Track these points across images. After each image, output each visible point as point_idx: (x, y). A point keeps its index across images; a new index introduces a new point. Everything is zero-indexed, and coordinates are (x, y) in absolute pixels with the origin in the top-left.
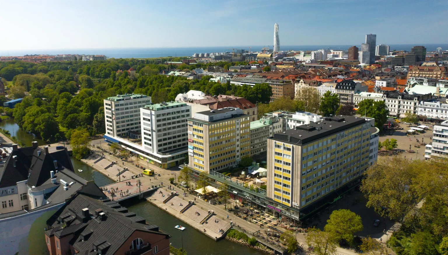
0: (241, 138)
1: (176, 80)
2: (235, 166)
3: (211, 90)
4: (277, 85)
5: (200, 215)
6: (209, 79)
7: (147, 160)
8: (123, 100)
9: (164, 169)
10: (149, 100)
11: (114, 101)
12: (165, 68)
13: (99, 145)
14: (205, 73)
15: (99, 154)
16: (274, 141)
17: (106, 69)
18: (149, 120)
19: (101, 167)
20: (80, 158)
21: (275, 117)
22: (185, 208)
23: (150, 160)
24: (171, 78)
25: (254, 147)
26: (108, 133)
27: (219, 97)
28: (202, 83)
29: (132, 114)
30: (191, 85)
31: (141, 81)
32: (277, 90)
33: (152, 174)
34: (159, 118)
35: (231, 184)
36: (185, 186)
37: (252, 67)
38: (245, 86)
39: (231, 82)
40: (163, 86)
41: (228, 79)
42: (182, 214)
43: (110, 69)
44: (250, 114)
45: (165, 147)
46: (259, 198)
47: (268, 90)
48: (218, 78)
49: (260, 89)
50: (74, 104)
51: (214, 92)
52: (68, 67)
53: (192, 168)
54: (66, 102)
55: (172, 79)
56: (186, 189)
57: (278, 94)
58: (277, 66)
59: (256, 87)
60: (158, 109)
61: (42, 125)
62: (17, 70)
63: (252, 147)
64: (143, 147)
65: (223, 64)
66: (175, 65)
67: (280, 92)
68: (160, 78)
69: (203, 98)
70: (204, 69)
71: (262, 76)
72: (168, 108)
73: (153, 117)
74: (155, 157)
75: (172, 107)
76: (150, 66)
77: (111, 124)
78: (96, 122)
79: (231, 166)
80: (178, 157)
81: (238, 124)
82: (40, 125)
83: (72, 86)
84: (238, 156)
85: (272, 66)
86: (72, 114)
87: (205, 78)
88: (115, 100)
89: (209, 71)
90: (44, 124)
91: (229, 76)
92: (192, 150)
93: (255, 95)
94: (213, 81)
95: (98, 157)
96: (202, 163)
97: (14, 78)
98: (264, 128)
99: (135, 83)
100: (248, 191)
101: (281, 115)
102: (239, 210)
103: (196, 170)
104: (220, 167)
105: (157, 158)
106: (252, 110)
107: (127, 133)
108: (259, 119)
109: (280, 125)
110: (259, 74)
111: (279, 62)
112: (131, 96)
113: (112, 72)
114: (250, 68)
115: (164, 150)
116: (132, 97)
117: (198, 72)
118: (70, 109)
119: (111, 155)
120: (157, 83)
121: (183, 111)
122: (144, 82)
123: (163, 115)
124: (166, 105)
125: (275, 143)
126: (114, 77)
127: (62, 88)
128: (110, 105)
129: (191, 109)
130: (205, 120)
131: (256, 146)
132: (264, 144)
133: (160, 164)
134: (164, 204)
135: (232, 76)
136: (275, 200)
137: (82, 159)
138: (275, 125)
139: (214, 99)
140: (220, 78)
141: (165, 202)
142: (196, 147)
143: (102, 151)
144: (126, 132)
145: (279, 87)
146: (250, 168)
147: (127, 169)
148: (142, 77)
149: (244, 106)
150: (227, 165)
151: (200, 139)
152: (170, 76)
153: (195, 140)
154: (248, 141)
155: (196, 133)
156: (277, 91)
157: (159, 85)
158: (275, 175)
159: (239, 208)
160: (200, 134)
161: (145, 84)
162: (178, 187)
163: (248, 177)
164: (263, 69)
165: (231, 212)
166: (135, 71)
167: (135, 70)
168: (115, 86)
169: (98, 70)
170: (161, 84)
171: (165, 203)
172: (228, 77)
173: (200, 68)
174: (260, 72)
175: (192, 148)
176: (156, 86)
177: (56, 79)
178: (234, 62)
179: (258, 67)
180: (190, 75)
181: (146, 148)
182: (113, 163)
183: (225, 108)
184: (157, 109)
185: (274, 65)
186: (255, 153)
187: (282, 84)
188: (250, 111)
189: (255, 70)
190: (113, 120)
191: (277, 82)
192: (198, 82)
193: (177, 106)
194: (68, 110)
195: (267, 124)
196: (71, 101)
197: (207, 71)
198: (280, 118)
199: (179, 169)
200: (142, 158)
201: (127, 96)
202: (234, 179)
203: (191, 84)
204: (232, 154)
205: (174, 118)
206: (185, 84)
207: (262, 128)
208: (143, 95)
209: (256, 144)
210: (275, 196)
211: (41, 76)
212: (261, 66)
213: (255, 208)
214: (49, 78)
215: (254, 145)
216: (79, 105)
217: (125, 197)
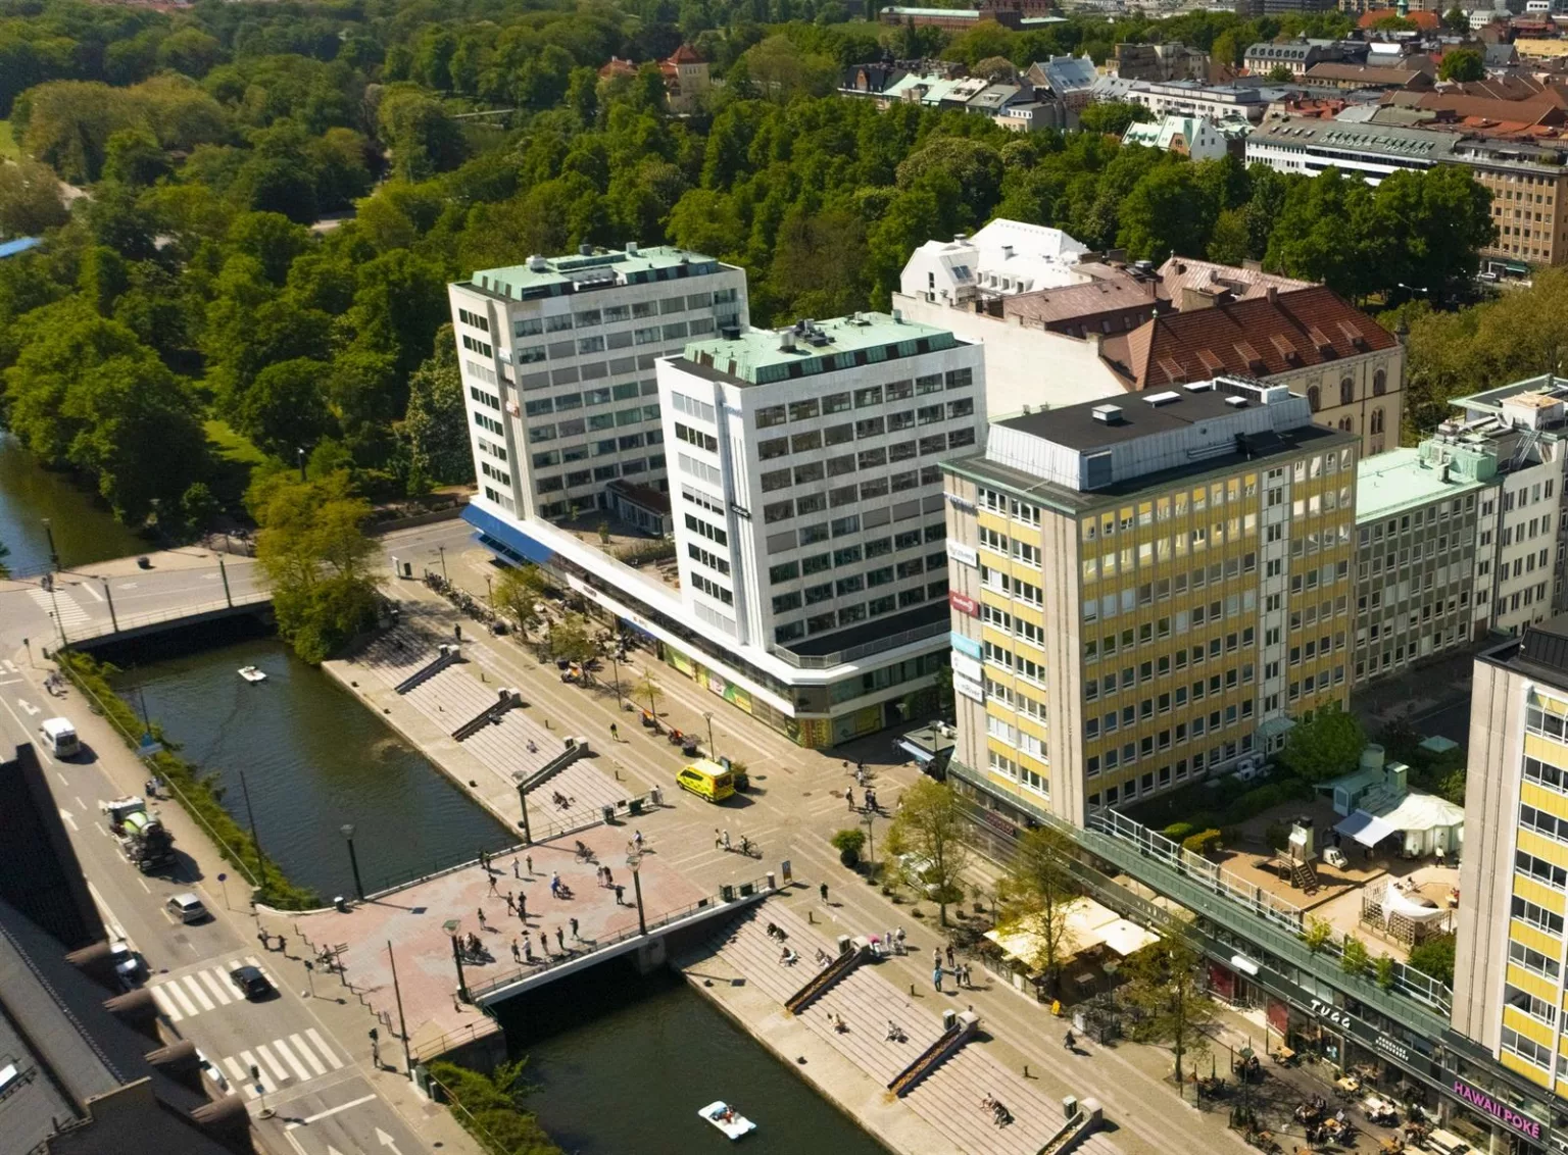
0: (1295, 583)
1: (928, 131)
2: (1251, 770)
3: (1127, 203)
4: (1520, 175)
5: (1009, 1120)
6: (1121, 127)
7: (714, 685)
8: (566, 289)
9: (813, 753)
10: (733, 291)
11: (506, 297)
12: (875, 53)
13: (437, 571)
14: (1105, 82)
15: (433, 626)
16: (1527, 683)
17: (539, 51)
18: (710, 444)
19: (435, 718)
20: (320, 652)
21: (1516, 427)
22: (918, 1062)
23: (730, 685)
24: (903, 114)
25: (1374, 632)
26: (490, 494)
27: (1165, 270)
28: (1078, 152)
29: (624, 379)
30: (1014, 168)
31: (724, 137)
32: (1523, 204)
33: (735, 790)
34: (774, 433)
35: (1219, 911)
36: (930, 887)
37: (1376, 47)
38: (1332, 177)
39: (1252, 151)
40: (849, 170)
41: (1235, 128)
42: (900, 1103)
43: (565, 51)
44: (1358, 395)
45: (822, 608)
46: (1397, 1030)
47: (1469, 209)
48: (1176, 125)
49: (1419, 203)
50: (310, 286)
51: (1147, 216)
52: (342, 36)
53: (976, 775)
54: (255, 279)
55: (907, 126)
56: (938, 906)
57: (1527, 233)
58: (1521, 45)
59: (1397, 193)
60: (767, 375)
61: (99, 432)
62: (45, 51)
63: (1362, 634)
64: (683, 604)
65: (1210, 26)
66: (936, 29)
67: (1538, 217)
68: (834, 117)
69: (1067, 279)
70: (1099, 61)
71: (1432, 115)
72: (829, 364)
73: (736, 427)
74: (760, 676)
75: (861, 357)
76: (790, 37)
77: (501, 442)
78: (422, 414)
79: (1223, 764)
80: (898, 673)
81: (1275, 497)
82: (91, 428)
83: (334, 160)
84: (1271, 703)
85: (1495, 49)
86: (282, 365)
87: (1103, 119)
88: (517, 294)
89: (1126, 72)
90: (112, 423)
91: (1243, 111)
92: (977, 666)
93: (1392, 240)
94: (1147, 144)
95: (422, 653)
96: (1037, 754)
97: (17, 107)
98: (1445, 508)
99: (692, 147)
100: (1328, 971)
101: (1557, 417)
102: (1264, 1092)
103: (1001, 790)
104: (1155, 777)
105: (770, 684)
106: (1370, 366)
107: (602, 497)
108: (1409, 440)
109: (1549, 485)
110: (1416, 97)
111: (1532, 16)
112: (616, 267)
113: (574, 74)
114: (1362, 55)
115: (812, 630)
116: (622, 271)
117: (1060, 78)
118: (276, 326)
119: (501, 638)
120: (818, 155)
121: (928, 383)
122: (745, 139)
123: (802, 409)
124: (822, 341)
125: (1533, 697)
126: (589, 103)
127: (271, 178)
128: (482, 324)
129: (982, 365)
130: (1057, 479)
131: (1388, 623)
132: (1439, 608)
133: (787, 718)
134: (794, 1019)
135: (1256, 109)
136: (1504, 1062)
137: (329, 657)
138: (1514, 482)
139: (1134, 283)
140: (1188, 126)
141: (800, 1003)
142: (998, 651)
143: (451, 606)
144: (594, 487)
145: (1535, 188)
146: (1344, 788)
147: (585, 746)
148: (737, 112)
149: (1319, 339)
150: (1198, 761)
151: (1022, 599)
152: (895, 100)
153: (994, 603)
154: (1341, 604)
155: (993, 557)
156: (1518, 214)
157: (828, 165)
158: (1518, 907)
159: (1266, 1073)
160: (1024, 571)
161: (751, 156)
162: (886, 893)
163: (1332, 861)
164: (1439, 60)
165: (1217, 1106)
166: (703, 68)
167: (709, 56)
168: (571, 167)
169: (497, 56)
170: (837, 160)
171: (798, 1011)
172: (1234, 118)
173: (1079, 56)
174: (1424, 84)
175: (976, 653)
176: (806, 174)
177: (254, 111)
178: (1272, 17)
179: (1411, 48)
180: (1014, 102)
181: (702, 610)
182: (508, 702)
183: (1192, 386)
184: (759, 370)
185: (1501, 40)
186: (1380, 669)
187: (1554, 170)
188: (1359, 370)
189: (1391, 67)
190: (507, 415)
191: (1521, 158)
192: (1058, 145)
193: (892, 351)
194: (261, 336)
195: (1468, 480)
196: (293, 273)
197: (1115, 73)
198: (1551, 436)
199: (905, 758)
200: (689, 670)
201: (594, 262)
202: (1241, 874)
203: (1010, 161)
204: (1233, 694)
205: (870, 427)
206: (975, 165)
207: (1431, 508)
208: (696, 259)
209: (1390, 613)
210: (1508, 1037)
211: (168, 91)
212: (1425, 45)
213: (1369, 1080)
214: (216, 103)
215: (1376, 616)
216: (334, 297)
217: (547, 966)
